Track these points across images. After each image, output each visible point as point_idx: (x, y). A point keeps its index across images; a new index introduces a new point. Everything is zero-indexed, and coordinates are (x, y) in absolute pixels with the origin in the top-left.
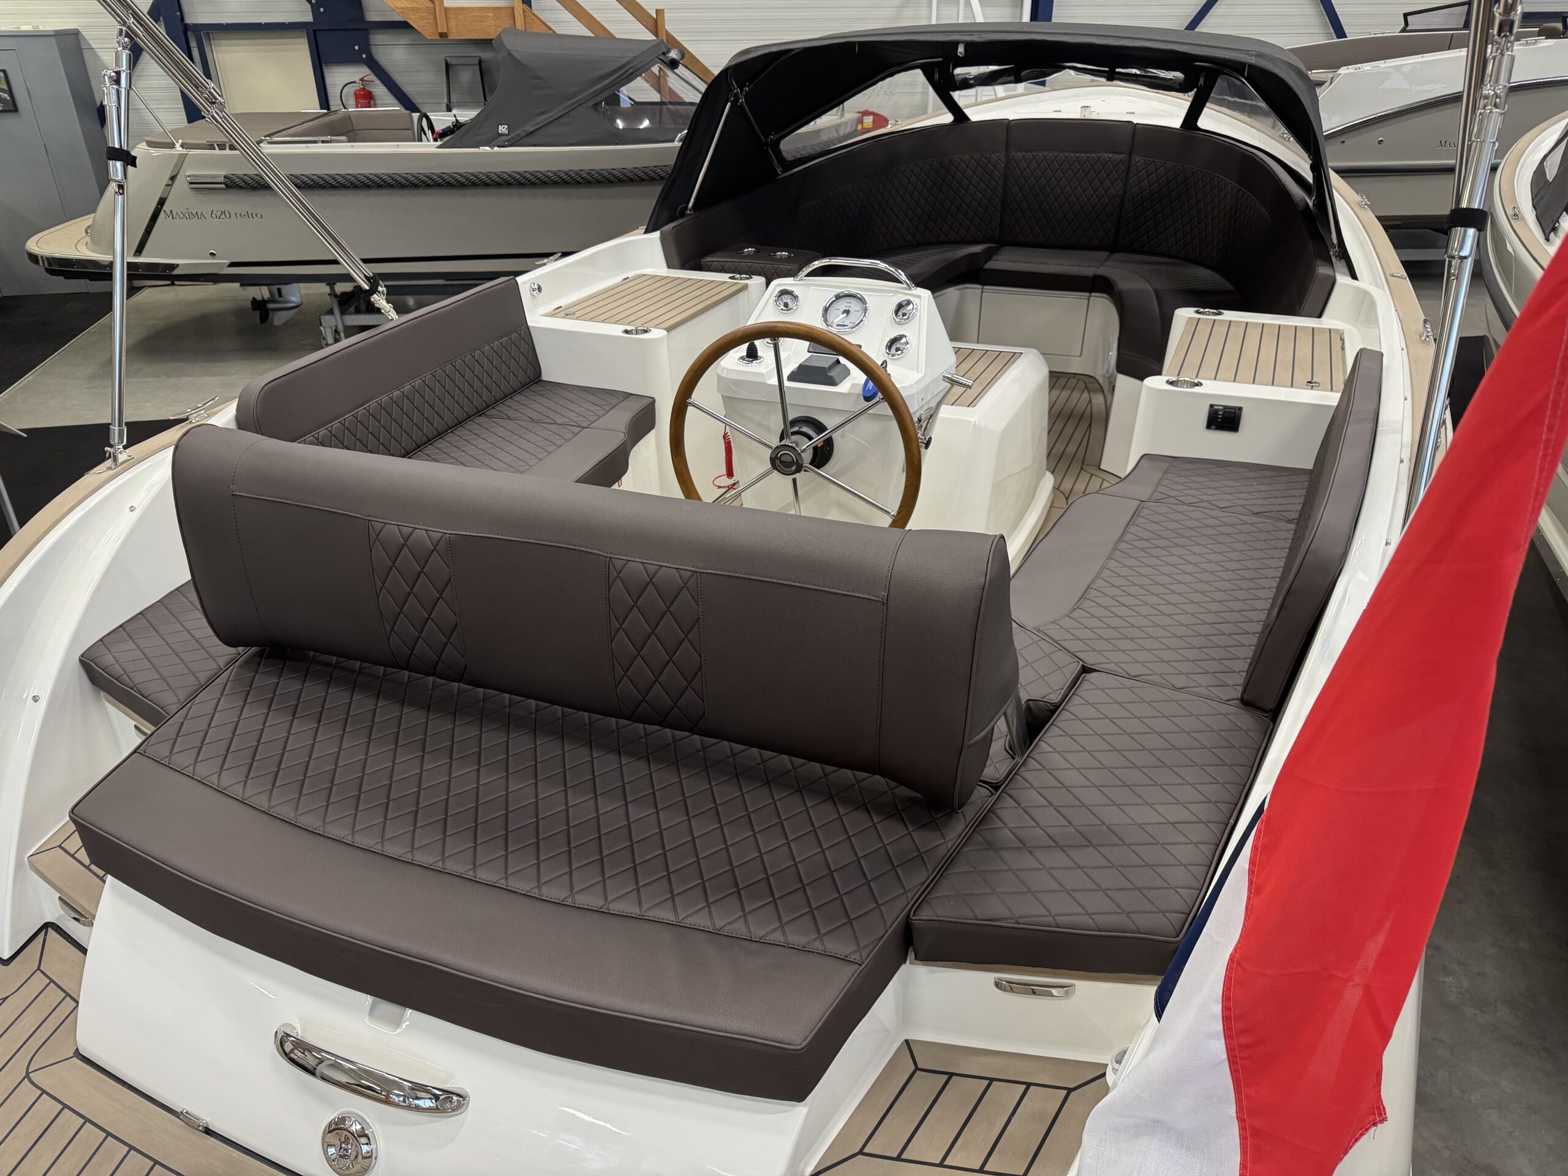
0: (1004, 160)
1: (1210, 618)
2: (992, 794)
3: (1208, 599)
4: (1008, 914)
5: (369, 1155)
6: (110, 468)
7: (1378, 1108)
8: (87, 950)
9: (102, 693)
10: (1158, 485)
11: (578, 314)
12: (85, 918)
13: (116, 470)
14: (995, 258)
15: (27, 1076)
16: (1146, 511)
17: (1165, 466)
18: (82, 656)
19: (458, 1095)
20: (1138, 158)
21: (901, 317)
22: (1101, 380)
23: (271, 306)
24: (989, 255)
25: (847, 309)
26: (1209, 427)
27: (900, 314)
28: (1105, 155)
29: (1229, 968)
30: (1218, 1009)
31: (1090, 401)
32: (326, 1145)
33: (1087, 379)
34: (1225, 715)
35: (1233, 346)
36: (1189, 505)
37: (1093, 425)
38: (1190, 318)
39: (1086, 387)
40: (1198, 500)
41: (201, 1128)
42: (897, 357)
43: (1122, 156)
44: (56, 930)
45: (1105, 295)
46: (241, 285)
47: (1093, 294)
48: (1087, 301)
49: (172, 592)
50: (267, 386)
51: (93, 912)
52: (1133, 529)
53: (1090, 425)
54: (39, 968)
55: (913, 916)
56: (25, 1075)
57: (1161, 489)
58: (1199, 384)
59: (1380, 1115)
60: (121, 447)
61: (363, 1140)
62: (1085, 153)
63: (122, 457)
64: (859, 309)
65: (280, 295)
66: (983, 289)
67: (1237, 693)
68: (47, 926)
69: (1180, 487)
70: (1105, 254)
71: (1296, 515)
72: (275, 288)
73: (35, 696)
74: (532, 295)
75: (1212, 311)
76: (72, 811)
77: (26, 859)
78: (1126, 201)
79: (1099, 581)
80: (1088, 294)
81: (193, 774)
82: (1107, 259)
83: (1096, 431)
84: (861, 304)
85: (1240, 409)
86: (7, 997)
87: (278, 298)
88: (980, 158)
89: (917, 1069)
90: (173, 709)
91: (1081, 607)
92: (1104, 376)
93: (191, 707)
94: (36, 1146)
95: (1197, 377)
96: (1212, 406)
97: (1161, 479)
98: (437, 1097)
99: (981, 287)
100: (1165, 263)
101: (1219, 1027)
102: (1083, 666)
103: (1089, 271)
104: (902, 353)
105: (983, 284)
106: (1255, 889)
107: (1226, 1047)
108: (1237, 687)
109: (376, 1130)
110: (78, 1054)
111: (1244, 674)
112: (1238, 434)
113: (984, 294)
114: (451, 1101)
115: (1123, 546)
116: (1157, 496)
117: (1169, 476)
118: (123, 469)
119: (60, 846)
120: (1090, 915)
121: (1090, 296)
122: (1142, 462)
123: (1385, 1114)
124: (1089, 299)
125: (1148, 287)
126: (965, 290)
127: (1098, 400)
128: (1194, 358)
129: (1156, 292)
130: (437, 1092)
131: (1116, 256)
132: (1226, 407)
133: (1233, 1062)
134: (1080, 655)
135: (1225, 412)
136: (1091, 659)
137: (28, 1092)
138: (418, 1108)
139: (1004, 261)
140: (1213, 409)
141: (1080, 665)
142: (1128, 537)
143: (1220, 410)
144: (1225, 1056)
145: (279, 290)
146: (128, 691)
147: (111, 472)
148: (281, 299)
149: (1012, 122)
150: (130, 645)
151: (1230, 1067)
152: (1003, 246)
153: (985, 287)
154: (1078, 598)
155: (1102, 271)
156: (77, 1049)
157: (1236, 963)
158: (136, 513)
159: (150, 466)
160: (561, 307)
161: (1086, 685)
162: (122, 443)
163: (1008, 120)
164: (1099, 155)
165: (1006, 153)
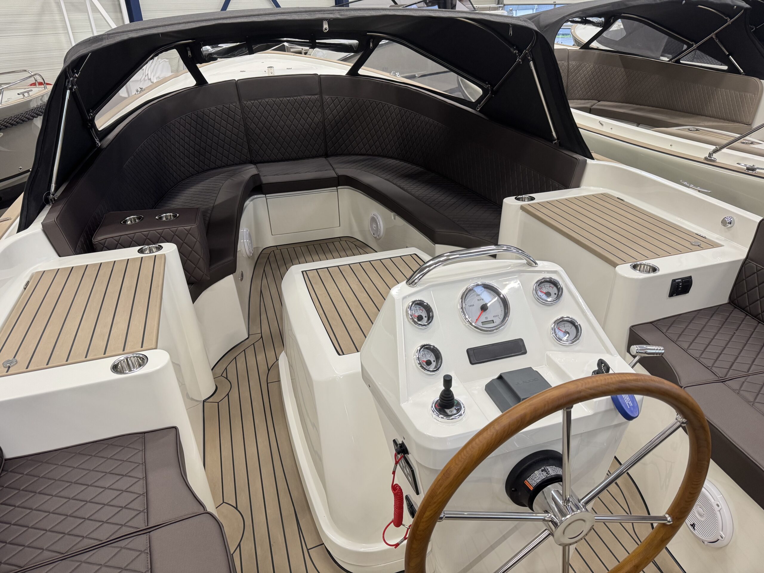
0: (239, 108)
20: (327, 97)
26: (671, 295)
28: (306, 97)
43: (316, 96)
62: (293, 97)
78: (326, 124)
82: (329, 163)
85: (690, 277)
88: (223, 107)
96: (674, 281)
105: (265, 194)
113: (268, 200)
124: (337, 191)
132: (683, 279)
135: (683, 282)
140: (675, 283)
143: (680, 282)
149: (239, 81)
153: (267, 195)
155: (339, 172)
163: (235, 80)
164: (302, 97)
165: (240, 102)
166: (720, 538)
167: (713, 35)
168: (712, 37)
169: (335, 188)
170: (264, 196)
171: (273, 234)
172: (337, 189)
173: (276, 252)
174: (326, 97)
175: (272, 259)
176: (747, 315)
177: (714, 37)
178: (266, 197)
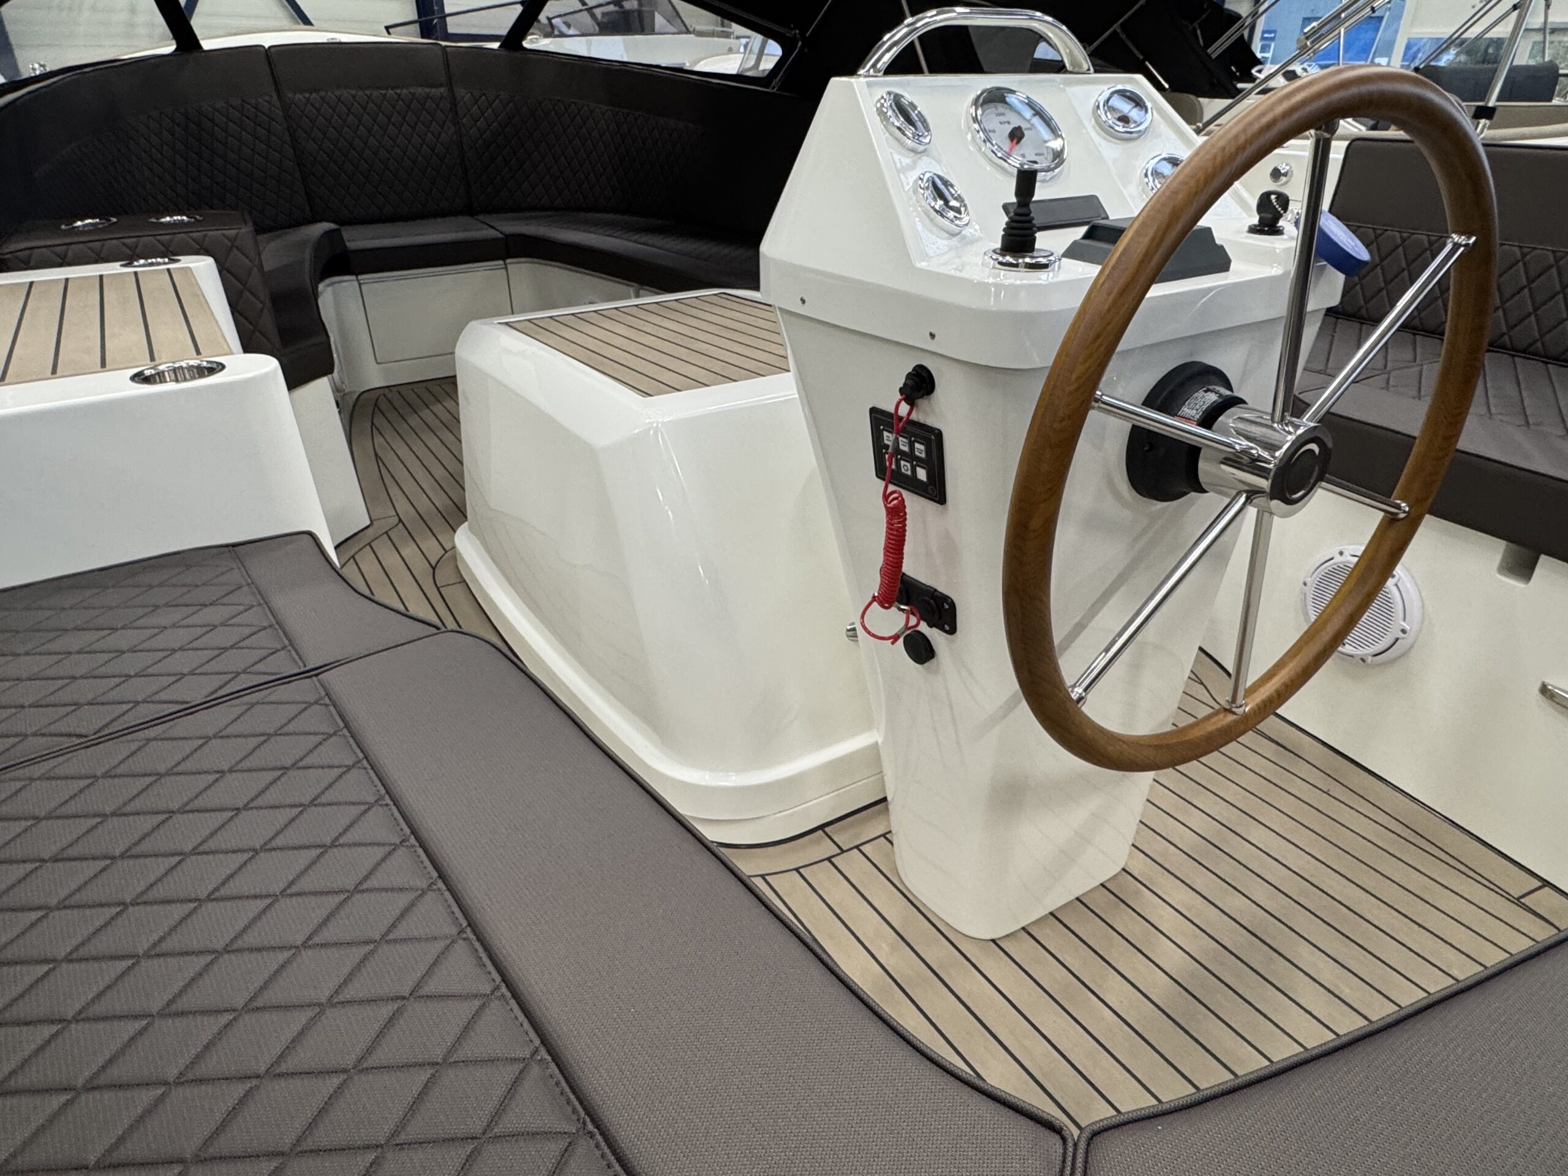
0: (279, 106)
14: (354, 235)
20: (463, 91)
28: (420, 90)
43: (442, 90)
62: (392, 88)
78: (464, 146)
88: (243, 104)
113: (363, 287)
124: (506, 269)
149: (273, 50)
163: (263, 47)
164: (412, 91)
165: (279, 95)
166: (1401, 635)
167: (1116, 26)
168: (1115, 32)
169: (501, 262)
170: (353, 277)
171: (379, 361)
172: (505, 264)
173: (389, 396)
174: (461, 92)
175: (383, 405)
176: (1338, 318)
177: (1119, 30)
178: (358, 280)
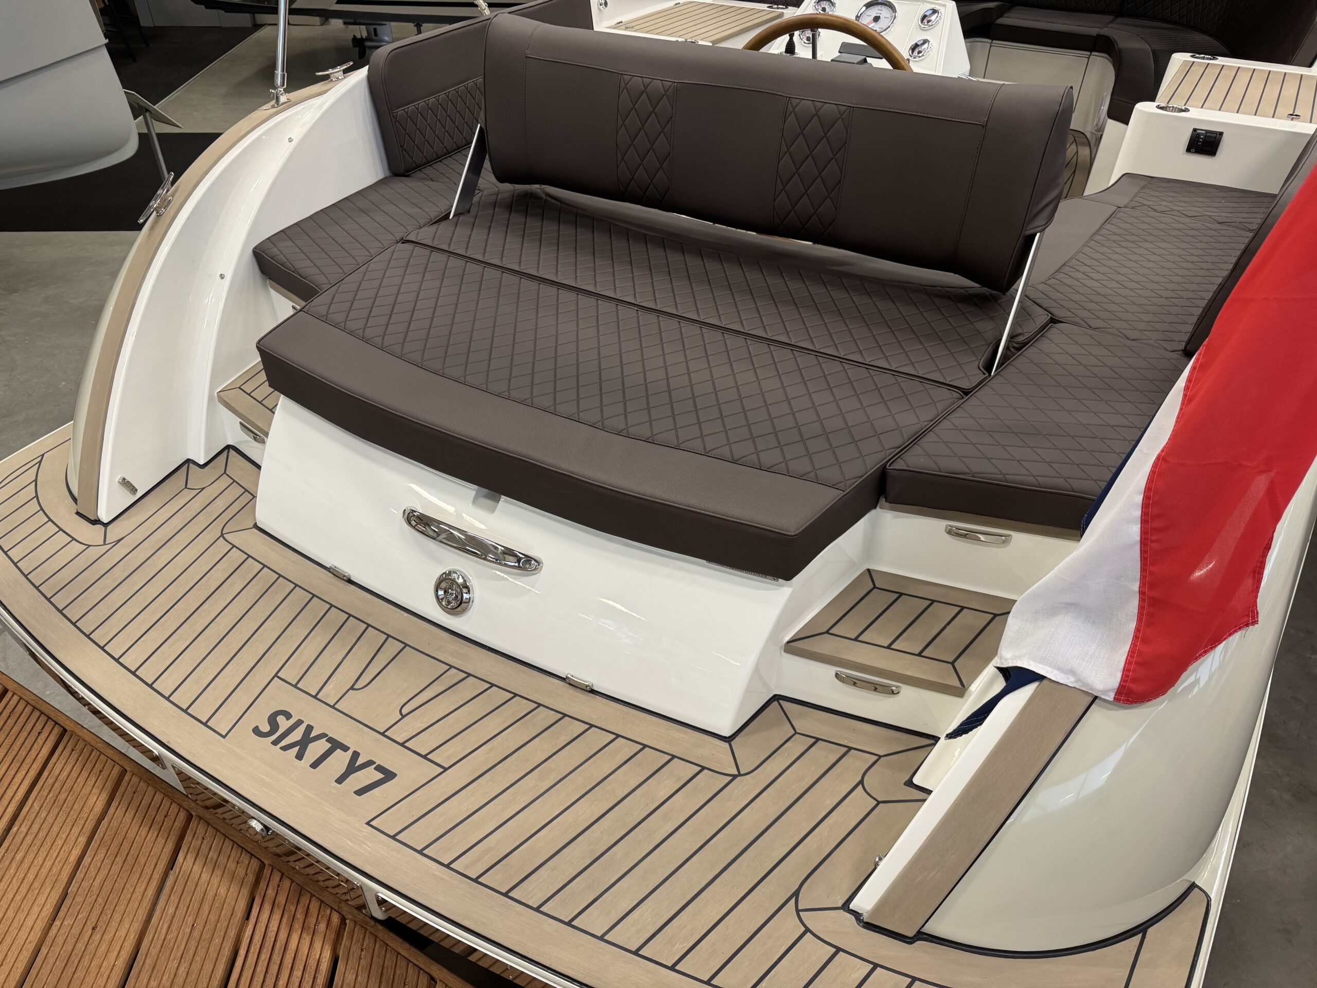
1: (1169, 294)
2: (963, 398)
3: (1167, 281)
4: (966, 470)
5: (468, 601)
6: (273, 107)
7: (1253, 612)
8: (261, 467)
9: (268, 281)
10: (1136, 196)
11: (636, 28)
12: (259, 435)
13: (279, 108)
14: (1005, 15)
15: (222, 535)
16: (1121, 214)
17: (1143, 183)
18: (255, 248)
19: (535, 560)
21: (926, 23)
22: (1089, 136)
23: (368, 44)
24: (1001, 12)
25: (878, 15)
26: (1189, 150)
27: (925, 21)
29: (1155, 465)
30: (1139, 499)
31: (1077, 152)
32: (437, 588)
33: (1075, 134)
34: (1168, 360)
35: (1222, 84)
36: (1161, 212)
37: (1076, 172)
38: (1185, 61)
39: (1075, 140)
40: (1169, 209)
41: (345, 578)
42: (917, 59)
44: (235, 451)
45: (1106, 55)
46: (345, 23)
47: (1093, 53)
48: (1087, 60)
49: (317, 212)
50: (395, 51)
51: (266, 430)
52: (1107, 226)
53: (1074, 171)
54: (225, 472)
55: (890, 466)
56: (220, 535)
57: (1138, 199)
58: (1186, 110)
59: (1253, 617)
60: (282, 90)
61: (465, 590)
63: (283, 99)
64: (889, 16)
65: (376, 35)
66: (992, 43)
67: (1182, 346)
68: (228, 447)
69: (1155, 199)
70: (1111, 17)
71: (1255, 227)
72: (372, 27)
73: (221, 274)
74: (600, 10)
75: (1208, 56)
76: (259, 342)
77: (216, 394)
79: (1074, 261)
80: (1088, 53)
81: (344, 328)
82: (1112, 22)
83: (1078, 177)
84: (891, 11)
85: (1221, 134)
86: (204, 488)
87: (374, 37)
89: (875, 587)
90: (326, 287)
91: (1055, 277)
92: (1092, 133)
93: (339, 286)
94: (231, 577)
95: (1185, 105)
96: (1195, 130)
97: (1139, 192)
98: (519, 561)
99: (990, 41)
100: (1166, 29)
101: (1138, 513)
102: (1051, 317)
103: (1093, 31)
104: (923, 55)
105: (992, 38)
106: (1187, 399)
107: (1141, 530)
108: (1182, 343)
109: (474, 583)
110: (256, 526)
111: (1189, 334)
112: (1214, 158)
114: (530, 564)
115: (1097, 238)
116: (1133, 204)
117: (1146, 191)
118: (284, 108)
119: (240, 388)
120: (1034, 477)
121: (1091, 55)
122: (1123, 177)
123: (1257, 618)
124: (1089, 58)
125: (1147, 47)
126: (975, 43)
127: (1084, 152)
128: (1185, 90)
129: (1154, 52)
130: (521, 556)
131: (1120, 20)
132: (1207, 132)
133: (1144, 544)
134: (1052, 310)
135: (1206, 136)
136: (1059, 313)
137: (223, 547)
138: (506, 565)
139: (1014, 19)
140: (1195, 133)
141: (1049, 317)
142: (1103, 231)
143: (1202, 134)
144: (1138, 538)
145: (375, 30)
146: (291, 274)
147: (275, 110)
148: (376, 38)
150: (289, 243)
151: (1141, 547)
152: (1015, 6)
154: (1053, 271)
155: (1105, 31)
156: (256, 523)
157: (1161, 460)
158: (294, 143)
159: (303, 108)
160: (622, 22)
161: (1054, 330)
162: (283, 85)
